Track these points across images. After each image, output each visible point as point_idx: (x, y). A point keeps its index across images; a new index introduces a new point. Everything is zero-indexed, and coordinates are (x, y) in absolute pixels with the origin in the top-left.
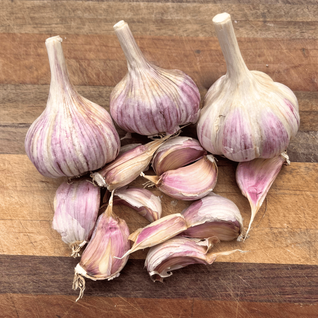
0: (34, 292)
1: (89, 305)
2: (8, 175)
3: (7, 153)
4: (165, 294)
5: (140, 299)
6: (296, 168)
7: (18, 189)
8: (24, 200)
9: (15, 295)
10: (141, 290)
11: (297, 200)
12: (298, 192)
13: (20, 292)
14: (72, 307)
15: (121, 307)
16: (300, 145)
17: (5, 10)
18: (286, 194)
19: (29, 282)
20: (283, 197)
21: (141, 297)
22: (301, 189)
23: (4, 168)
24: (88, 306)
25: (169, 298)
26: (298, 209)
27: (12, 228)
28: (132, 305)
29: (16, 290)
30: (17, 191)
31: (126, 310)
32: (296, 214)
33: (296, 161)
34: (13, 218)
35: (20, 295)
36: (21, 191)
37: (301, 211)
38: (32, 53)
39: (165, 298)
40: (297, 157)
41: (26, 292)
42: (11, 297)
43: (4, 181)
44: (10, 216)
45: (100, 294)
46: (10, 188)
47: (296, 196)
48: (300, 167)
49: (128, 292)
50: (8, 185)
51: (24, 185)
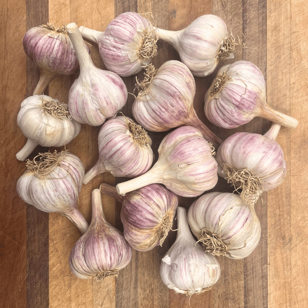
0: (28, 222)
1: (22, 256)
4: (29, 304)
5: (26, 288)
9: (25, 210)
10: (31, 288)
13: (27, 213)
14: (20, 246)
15: (21, 277)
19: (33, 218)
21: (27, 289)
24: (20, 256)
25: (27, 306)
28: (22, 283)
29: (28, 210)
31: (19, 280)
35: (25, 213)
39: (27, 304)
41: (27, 217)
42: (24, 208)
45: (28, 263)
49: (30, 280)
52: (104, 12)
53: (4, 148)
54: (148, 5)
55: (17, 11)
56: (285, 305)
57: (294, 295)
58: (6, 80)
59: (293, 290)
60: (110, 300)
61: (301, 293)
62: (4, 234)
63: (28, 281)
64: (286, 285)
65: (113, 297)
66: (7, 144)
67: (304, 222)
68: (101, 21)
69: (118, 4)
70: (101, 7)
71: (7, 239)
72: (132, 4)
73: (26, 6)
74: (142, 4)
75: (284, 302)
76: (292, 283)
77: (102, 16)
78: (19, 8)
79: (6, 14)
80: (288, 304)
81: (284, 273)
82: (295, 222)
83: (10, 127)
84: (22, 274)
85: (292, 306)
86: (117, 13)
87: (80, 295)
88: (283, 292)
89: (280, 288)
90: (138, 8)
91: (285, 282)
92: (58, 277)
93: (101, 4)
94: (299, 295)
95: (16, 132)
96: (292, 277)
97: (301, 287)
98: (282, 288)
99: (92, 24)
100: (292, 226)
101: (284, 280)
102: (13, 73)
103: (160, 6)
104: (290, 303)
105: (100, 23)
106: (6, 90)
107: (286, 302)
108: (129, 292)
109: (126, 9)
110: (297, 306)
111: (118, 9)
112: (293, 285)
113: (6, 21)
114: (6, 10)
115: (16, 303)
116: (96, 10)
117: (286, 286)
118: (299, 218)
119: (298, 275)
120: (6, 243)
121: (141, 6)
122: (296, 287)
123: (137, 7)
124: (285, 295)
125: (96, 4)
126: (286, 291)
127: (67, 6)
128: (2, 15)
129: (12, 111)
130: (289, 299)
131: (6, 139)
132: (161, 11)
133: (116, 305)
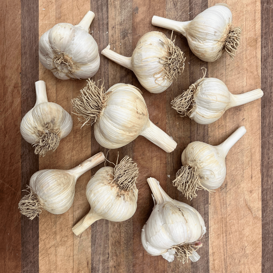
52: (82, 8)
53: (4, 114)
54: (117, 3)
55: (14, 7)
56: (222, 235)
57: (229, 228)
58: (5, 61)
59: (228, 224)
60: (87, 233)
61: (234, 226)
62: (3, 182)
63: (23, 219)
64: (223, 220)
65: (89, 231)
66: (6, 111)
67: (237, 171)
68: (80, 16)
69: (93, 3)
70: (80, 4)
71: (6, 187)
72: (104, 2)
73: (21, 3)
74: (112, 2)
75: (221, 233)
76: (227, 218)
77: (81, 12)
78: (15, 5)
79: (5, 9)
80: (224, 235)
81: (221, 210)
82: (229, 171)
83: (8, 98)
84: (17, 214)
85: (227, 236)
86: (92, 9)
87: (63, 230)
88: (220, 225)
89: (218, 222)
90: (109, 6)
91: (222, 218)
92: (46, 216)
93: (80, 2)
94: (233, 227)
95: (13, 101)
96: (227, 213)
97: (234, 221)
98: (219, 222)
99: (73, 17)
100: (227, 174)
101: (221, 216)
102: (11, 55)
103: (125, 4)
104: (226, 234)
105: (79, 17)
106: (5, 69)
107: (223, 233)
108: (101, 227)
109: (99, 6)
110: (231, 236)
111: (93, 6)
112: (228, 220)
113: (5, 14)
114: (5, 6)
115: (13, 236)
116: (76, 7)
117: (222, 221)
118: (233, 169)
119: (232, 212)
120: (5, 189)
121: (111, 4)
122: (230, 221)
123: (108, 4)
124: (222, 228)
125: (76, 2)
126: (222, 224)
127: (53, 4)
128: (2, 10)
129: (9, 86)
130: (225, 230)
131: (5, 107)
132: (126, 8)
133: (92, 237)
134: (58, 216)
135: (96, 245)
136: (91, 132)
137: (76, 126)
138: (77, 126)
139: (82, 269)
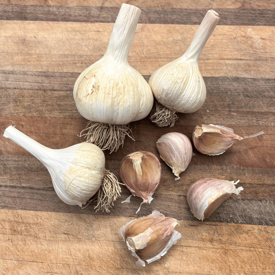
2: (40, 227)
3: (40, 210)
6: (251, 229)
7: (47, 239)
8: (51, 247)
11: (251, 255)
12: (252, 249)
16: (254, 211)
17: (39, 98)
18: (243, 250)
20: (241, 252)
22: (255, 247)
23: (38, 222)
26: (252, 262)
27: (43, 269)
30: (46, 240)
32: (250, 266)
33: (251, 224)
34: (44, 261)
36: (49, 240)
37: (254, 264)
38: (58, 133)
40: (252, 221)
43: (37, 232)
44: (41, 259)
46: (42, 238)
47: (251, 252)
48: (254, 229)
50: (40, 235)
51: (51, 236)
56: (160, 62)
57: (152, 55)
59: (148, 56)
61: (151, 50)
64: (142, 60)
67: (90, 45)
75: (158, 63)
76: (141, 56)
80: (160, 60)
81: (132, 62)
82: (89, 52)
85: (161, 57)
88: (149, 63)
89: (145, 66)
91: (140, 61)
94: (152, 51)
96: (136, 56)
97: (145, 49)
98: (145, 64)
100: (92, 54)
101: (139, 62)
104: (159, 58)
107: (158, 61)
110: (161, 53)
112: (143, 56)
117: (144, 61)
118: (86, 49)
119: (135, 51)
122: (145, 54)
124: (152, 62)
126: (148, 61)
130: (155, 58)
134: (126, 265)
135: (167, 212)
136: (17, 210)
137: (6, 231)
138: (6, 229)
139: (200, 235)
